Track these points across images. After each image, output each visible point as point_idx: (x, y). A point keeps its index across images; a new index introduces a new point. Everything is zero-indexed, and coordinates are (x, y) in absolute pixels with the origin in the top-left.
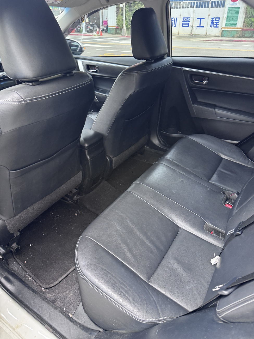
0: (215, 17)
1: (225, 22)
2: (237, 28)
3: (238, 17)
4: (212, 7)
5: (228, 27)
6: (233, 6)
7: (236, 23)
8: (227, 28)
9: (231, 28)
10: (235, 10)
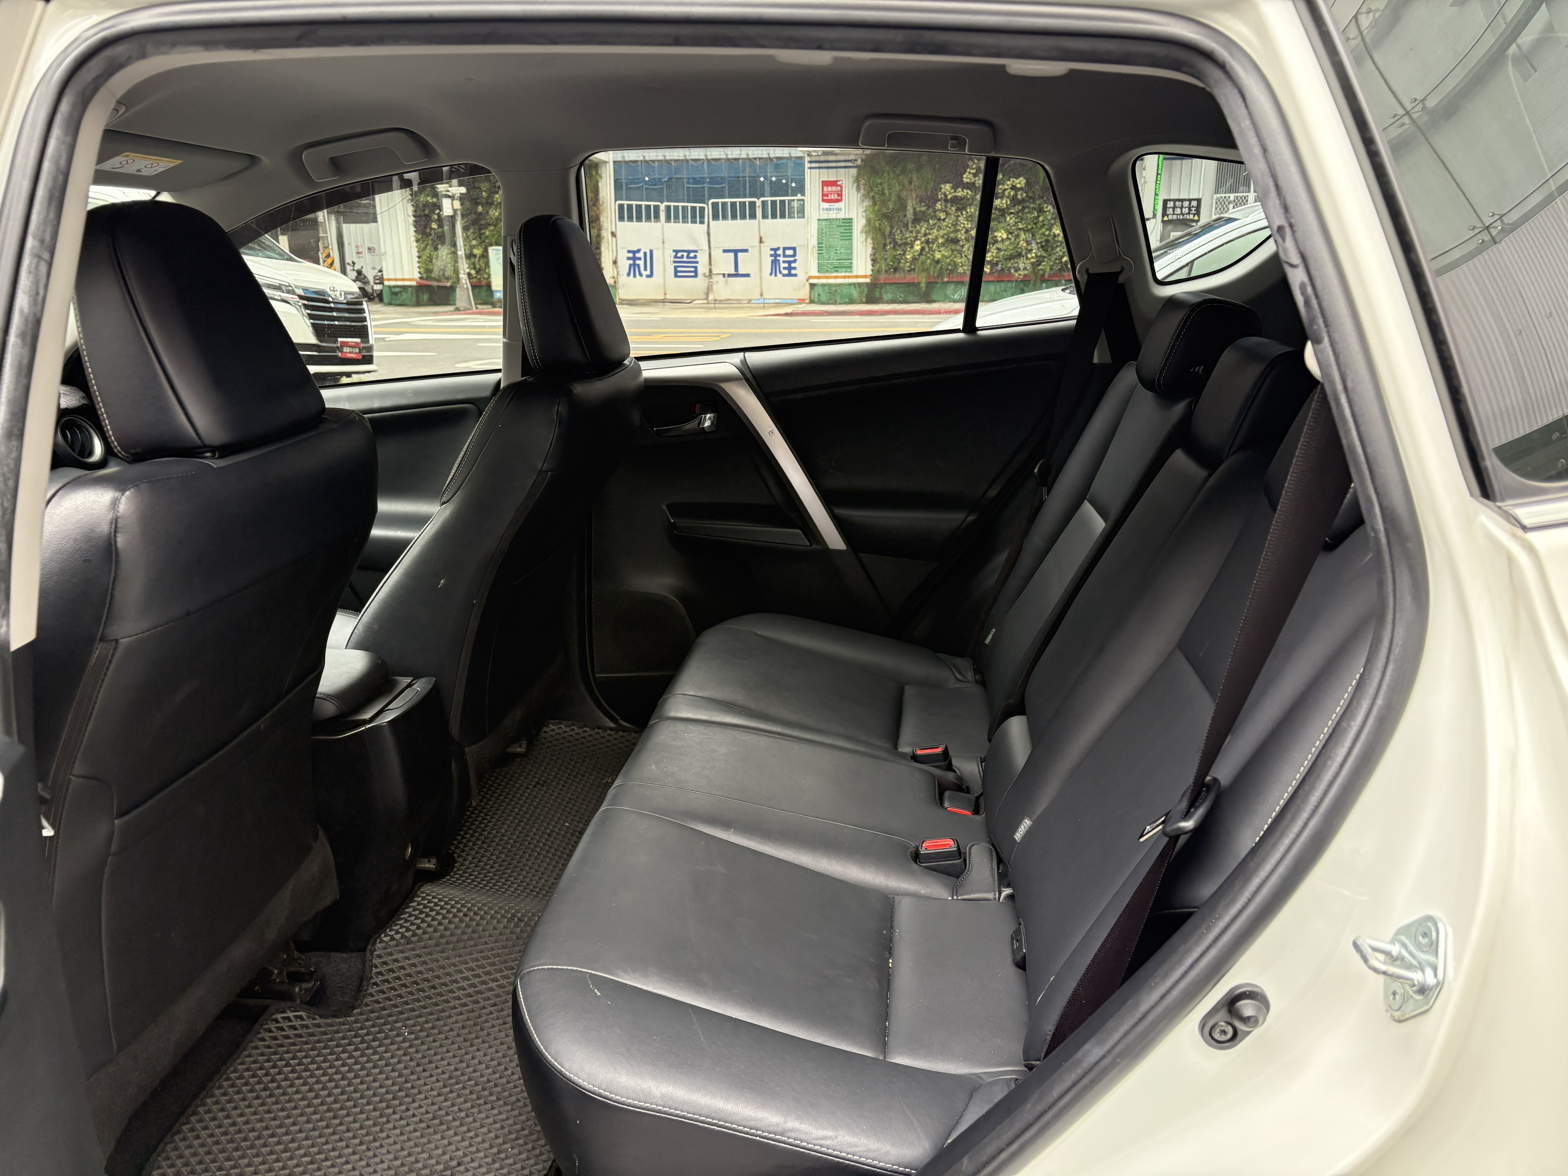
0: (782, 246)
1: (817, 262)
2: (857, 277)
3: (851, 244)
4: (765, 216)
5: (827, 275)
6: (833, 215)
7: (851, 263)
8: (827, 277)
9: (836, 277)
10: (837, 226)
